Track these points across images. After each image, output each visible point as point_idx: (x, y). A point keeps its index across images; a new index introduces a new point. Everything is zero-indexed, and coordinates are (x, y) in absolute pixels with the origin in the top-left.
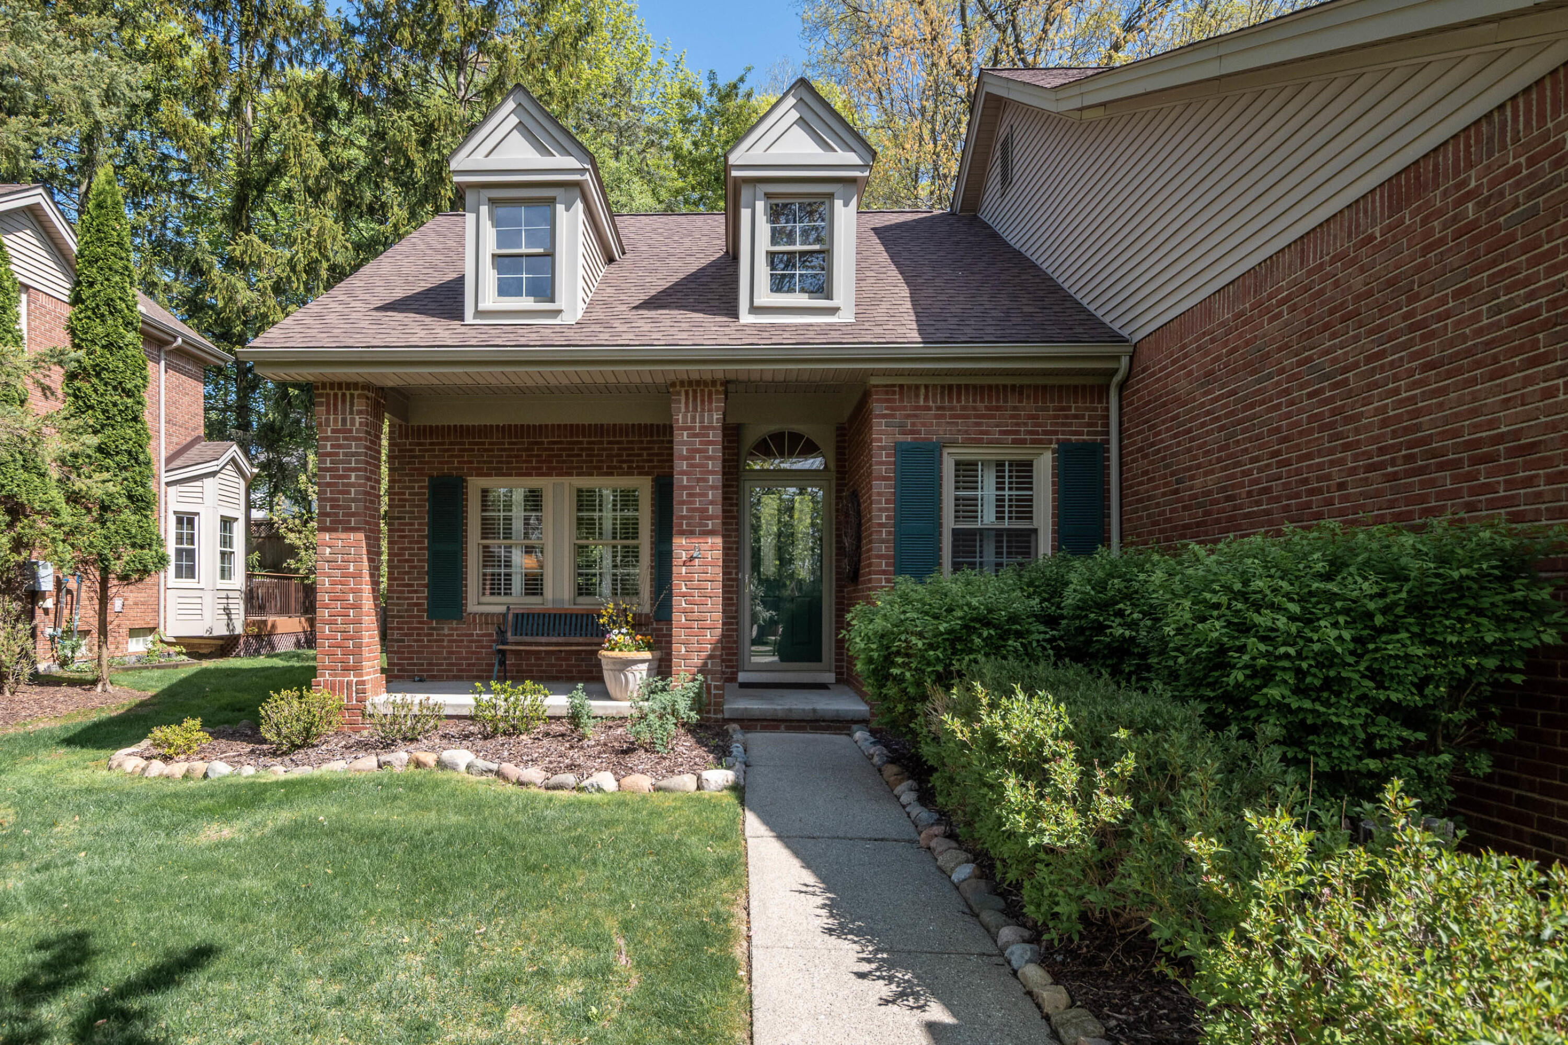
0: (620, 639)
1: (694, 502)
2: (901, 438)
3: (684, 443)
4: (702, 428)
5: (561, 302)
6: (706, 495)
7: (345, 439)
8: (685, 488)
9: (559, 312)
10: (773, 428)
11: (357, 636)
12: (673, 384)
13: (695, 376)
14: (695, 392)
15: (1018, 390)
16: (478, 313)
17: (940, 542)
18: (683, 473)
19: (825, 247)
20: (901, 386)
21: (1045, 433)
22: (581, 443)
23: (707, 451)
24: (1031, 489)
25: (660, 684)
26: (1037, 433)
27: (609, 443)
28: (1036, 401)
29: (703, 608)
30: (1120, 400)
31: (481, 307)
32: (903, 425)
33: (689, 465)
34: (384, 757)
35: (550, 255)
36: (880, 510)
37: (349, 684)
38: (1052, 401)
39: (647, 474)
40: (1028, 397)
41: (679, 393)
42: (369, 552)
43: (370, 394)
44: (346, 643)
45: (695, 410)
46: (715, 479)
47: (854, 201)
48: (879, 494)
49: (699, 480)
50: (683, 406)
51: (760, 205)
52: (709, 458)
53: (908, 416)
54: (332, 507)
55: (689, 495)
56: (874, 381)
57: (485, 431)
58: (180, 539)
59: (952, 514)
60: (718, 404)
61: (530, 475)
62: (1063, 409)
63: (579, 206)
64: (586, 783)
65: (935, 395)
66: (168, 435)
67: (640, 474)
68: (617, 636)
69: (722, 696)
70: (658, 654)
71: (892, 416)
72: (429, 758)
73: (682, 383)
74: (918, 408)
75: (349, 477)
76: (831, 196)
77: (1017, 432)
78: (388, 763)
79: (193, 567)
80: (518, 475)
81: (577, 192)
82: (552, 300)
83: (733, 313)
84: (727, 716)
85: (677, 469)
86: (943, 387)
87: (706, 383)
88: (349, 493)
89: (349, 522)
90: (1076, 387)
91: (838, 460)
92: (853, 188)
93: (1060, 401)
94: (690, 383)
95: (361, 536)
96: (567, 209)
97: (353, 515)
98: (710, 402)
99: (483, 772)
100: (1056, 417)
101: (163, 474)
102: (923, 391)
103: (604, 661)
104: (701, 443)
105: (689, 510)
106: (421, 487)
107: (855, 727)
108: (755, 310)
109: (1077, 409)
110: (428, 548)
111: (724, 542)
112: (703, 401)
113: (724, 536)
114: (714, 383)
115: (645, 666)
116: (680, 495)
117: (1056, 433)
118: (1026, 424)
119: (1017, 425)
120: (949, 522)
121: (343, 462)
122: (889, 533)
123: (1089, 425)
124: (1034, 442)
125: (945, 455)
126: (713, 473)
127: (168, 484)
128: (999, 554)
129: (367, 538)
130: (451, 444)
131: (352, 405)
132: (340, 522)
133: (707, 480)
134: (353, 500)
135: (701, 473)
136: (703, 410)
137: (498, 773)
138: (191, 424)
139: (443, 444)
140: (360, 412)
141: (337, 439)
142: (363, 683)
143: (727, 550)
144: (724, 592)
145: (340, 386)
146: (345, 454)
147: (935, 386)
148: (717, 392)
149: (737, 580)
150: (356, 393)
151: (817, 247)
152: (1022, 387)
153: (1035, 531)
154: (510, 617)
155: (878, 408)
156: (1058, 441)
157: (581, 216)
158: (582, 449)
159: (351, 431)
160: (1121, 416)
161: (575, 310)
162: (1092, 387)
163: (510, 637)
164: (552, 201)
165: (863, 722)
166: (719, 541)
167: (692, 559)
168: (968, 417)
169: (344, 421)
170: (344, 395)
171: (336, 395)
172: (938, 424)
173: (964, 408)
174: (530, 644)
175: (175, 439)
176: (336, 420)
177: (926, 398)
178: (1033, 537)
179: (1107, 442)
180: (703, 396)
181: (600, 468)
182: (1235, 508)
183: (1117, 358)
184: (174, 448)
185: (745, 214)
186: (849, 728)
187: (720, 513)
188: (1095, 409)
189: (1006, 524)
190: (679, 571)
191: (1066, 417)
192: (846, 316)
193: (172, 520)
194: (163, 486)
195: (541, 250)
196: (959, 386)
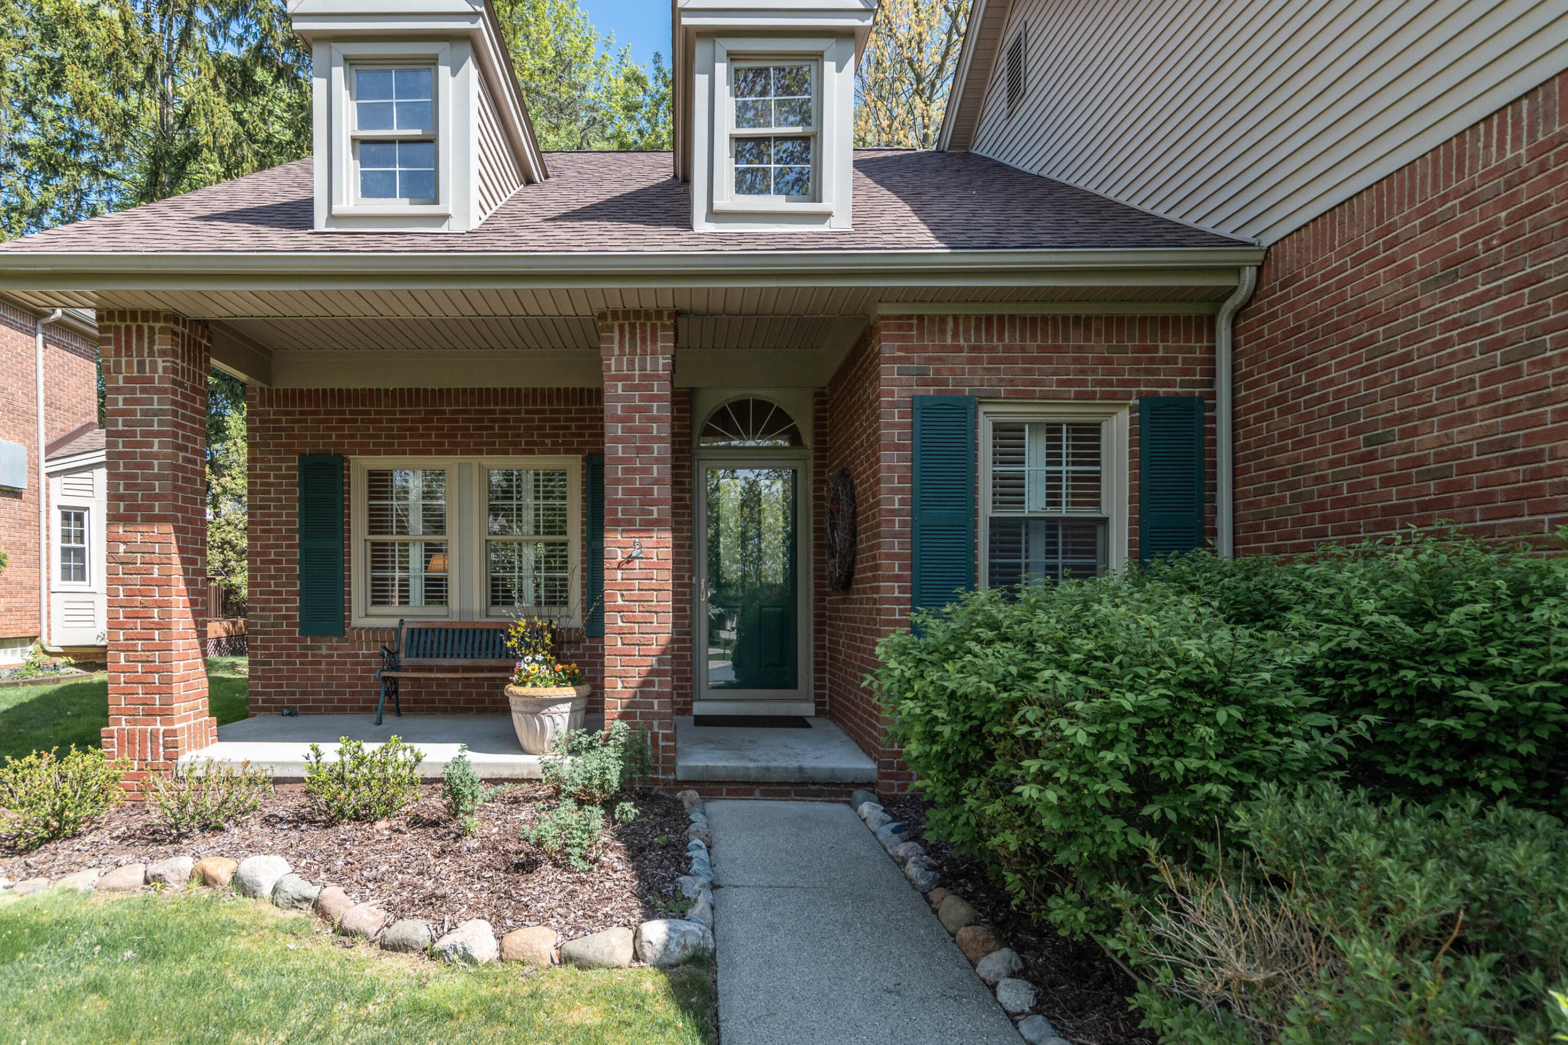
0: (533, 669)
1: (632, 481)
2: (921, 390)
3: (618, 398)
4: (644, 377)
5: (448, 202)
6: (649, 471)
7: (143, 391)
8: (621, 460)
9: (446, 217)
10: (735, 394)
11: (164, 669)
12: (602, 316)
13: (633, 303)
14: (633, 327)
15: (1084, 323)
16: (333, 218)
17: (975, 536)
18: (616, 440)
19: (810, 130)
20: (921, 318)
21: (1122, 383)
22: (493, 412)
23: (650, 409)
24: (1098, 463)
25: (585, 740)
26: (1110, 384)
27: (528, 412)
28: (1108, 339)
29: (646, 628)
30: (1234, 334)
31: (337, 209)
32: (921, 373)
33: (626, 430)
34: (156, 868)
35: (431, 141)
36: (893, 491)
37: (154, 734)
38: (1131, 338)
39: (576, 452)
40: (1098, 333)
41: (610, 329)
42: (181, 550)
43: (179, 329)
44: (149, 678)
45: (633, 352)
46: (661, 449)
47: (851, 63)
48: (891, 469)
49: (639, 450)
50: (616, 346)
51: (721, 69)
52: (653, 419)
53: (929, 360)
54: (127, 487)
55: (626, 471)
56: (884, 310)
57: (370, 396)
58: (66, 537)
59: (990, 498)
60: (665, 344)
61: (428, 452)
62: (1146, 350)
63: (471, 70)
64: (444, 943)
65: (967, 331)
66: (49, 419)
67: (567, 452)
68: (530, 665)
69: (674, 749)
70: (586, 689)
71: (908, 360)
72: (221, 869)
73: (615, 314)
74: (944, 348)
75: (150, 445)
76: (818, 57)
77: (1083, 383)
78: (158, 878)
79: (83, 568)
80: (414, 452)
81: (468, 48)
82: (436, 202)
83: (685, 222)
84: (680, 777)
85: (609, 434)
86: (978, 319)
87: (648, 315)
88: (151, 466)
89: (152, 508)
90: (1164, 319)
91: (816, 434)
92: (850, 46)
93: (1143, 337)
94: (626, 314)
95: (169, 528)
96: (454, 73)
97: (157, 497)
98: (654, 340)
99: (296, 903)
100: (1137, 361)
101: (43, 464)
102: (950, 324)
103: (512, 700)
104: (642, 398)
105: (626, 491)
106: (288, 468)
107: (859, 794)
108: (713, 215)
109: (1166, 349)
110: (300, 546)
111: (674, 538)
112: (644, 340)
113: (674, 531)
114: (659, 313)
115: (567, 707)
116: (614, 471)
117: (1137, 383)
118: (1094, 372)
119: (1083, 372)
120: (986, 509)
121: (140, 423)
122: (903, 524)
123: (1185, 372)
124: (1106, 396)
125: (981, 414)
126: (659, 439)
127: (50, 475)
128: (1051, 552)
129: (177, 530)
130: (328, 413)
131: (152, 342)
132: (138, 508)
133: (649, 450)
134: (157, 477)
135: (643, 440)
136: (644, 353)
137: (318, 907)
138: (81, 409)
139: (317, 413)
140: (163, 353)
141: (133, 391)
142: (173, 733)
143: (677, 547)
144: (675, 601)
145: (134, 315)
146: (145, 413)
147: (967, 317)
148: (664, 327)
149: (690, 585)
150: (158, 326)
151: (798, 130)
152: (1089, 318)
153: (1105, 521)
154: (404, 632)
155: (888, 348)
156: (1140, 395)
157: (475, 87)
158: (494, 420)
159: (151, 380)
160: (1235, 357)
161: (467, 215)
162: (1188, 319)
163: (403, 660)
164: (432, 62)
165: (868, 785)
166: (667, 537)
167: (630, 559)
168: (1013, 361)
169: (141, 364)
170: (140, 329)
171: (128, 329)
172: (972, 372)
173: (1008, 349)
174: (430, 669)
175: (59, 425)
176: (129, 365)
177: (955, 336)
178: (1100, 530)
179: (1213, 396)
180: (643, 332)
181: (518, 444)
182: (1536, 474)
183: (1237, 271)
184: (55, 436)
185: (701, 82)
186: (850, 794)
187: (668, 495)
188: (1191, 350)
189: (1063, 512)
190: (614, 576)
191: (1151, 361)
192: (841, 222)
193: (56, 516)
194: (43, 477)
195: (418, 132)
196: (1001, 318)
